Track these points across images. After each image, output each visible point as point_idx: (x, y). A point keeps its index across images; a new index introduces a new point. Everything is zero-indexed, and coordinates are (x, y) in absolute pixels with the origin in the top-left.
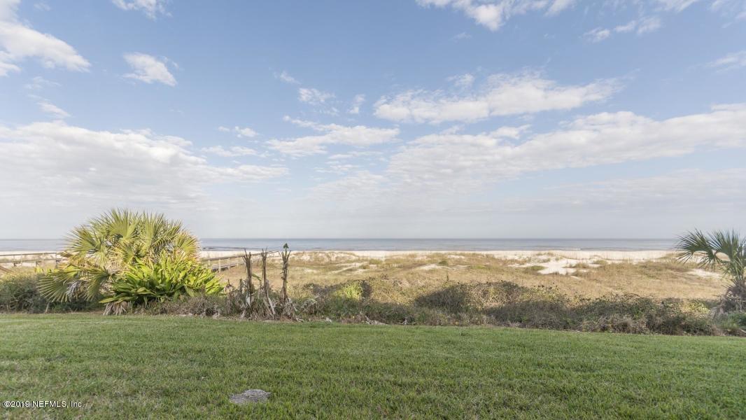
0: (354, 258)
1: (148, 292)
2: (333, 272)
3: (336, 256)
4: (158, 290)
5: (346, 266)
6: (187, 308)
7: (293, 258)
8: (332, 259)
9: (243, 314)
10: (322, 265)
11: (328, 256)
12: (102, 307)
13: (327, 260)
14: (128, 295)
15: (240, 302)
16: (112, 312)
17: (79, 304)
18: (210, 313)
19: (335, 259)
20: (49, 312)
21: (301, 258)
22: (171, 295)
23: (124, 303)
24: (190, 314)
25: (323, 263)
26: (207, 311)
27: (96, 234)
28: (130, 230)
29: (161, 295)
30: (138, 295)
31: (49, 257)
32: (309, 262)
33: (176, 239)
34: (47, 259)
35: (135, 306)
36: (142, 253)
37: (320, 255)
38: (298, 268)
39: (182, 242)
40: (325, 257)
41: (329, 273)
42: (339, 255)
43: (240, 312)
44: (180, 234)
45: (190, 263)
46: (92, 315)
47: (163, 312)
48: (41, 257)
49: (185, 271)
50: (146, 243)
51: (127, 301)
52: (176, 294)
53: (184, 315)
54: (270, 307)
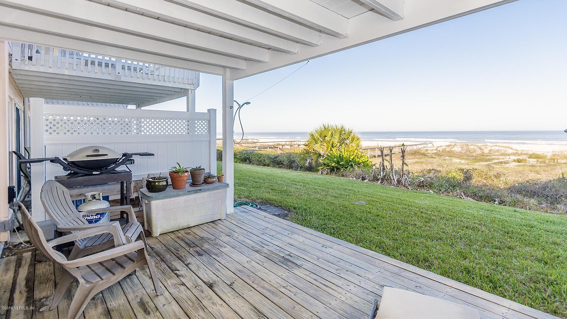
0: (510, 151)
1: (337, 165)
2: (482, 163)
3: (489, 148)
4: (341, 165)
5: (498, 159)
6: (353, 175)
7: (445, 149)
8: (485, 152)
9: (380, 182)
10: (472, 156)
11: (480, 149)
12: (318, 170)
13: (479, 152)
14: (328, 166)
15: (378, 175)
16: (322, 173)
17: (310, 169)
18: (363, 179)
19: (488, 152)
20: (300, 171)
21: (453, 150)
22: (346, 168)
23: (327, 170)
24: (355, 178)
25: (474, 154)
26: (362, 177)
27: (316, 135)
28: (330, 133)
29: (342, 167)
30: (332, 166)
31: (295, 143)
32: (460, 152)
33: (350, 138)
34: (294, 144)
35: (331, 172)
36: (334, 145)
37: (472, 147)
38: (447, 158)
39: (353, 140)
40: (478, 149)
41: (478, 164)
42: (493, 148)
43: (378, 180)
44: (352, 135)
45: (356, 151)
46: (314, 173)
47: (343, 176)
48: (292, 143)
49: (353, 156)
50: (336, 141)
51: (328, 169)
52: (349, 168)
53: (352, 179)
54: (394, 179)
